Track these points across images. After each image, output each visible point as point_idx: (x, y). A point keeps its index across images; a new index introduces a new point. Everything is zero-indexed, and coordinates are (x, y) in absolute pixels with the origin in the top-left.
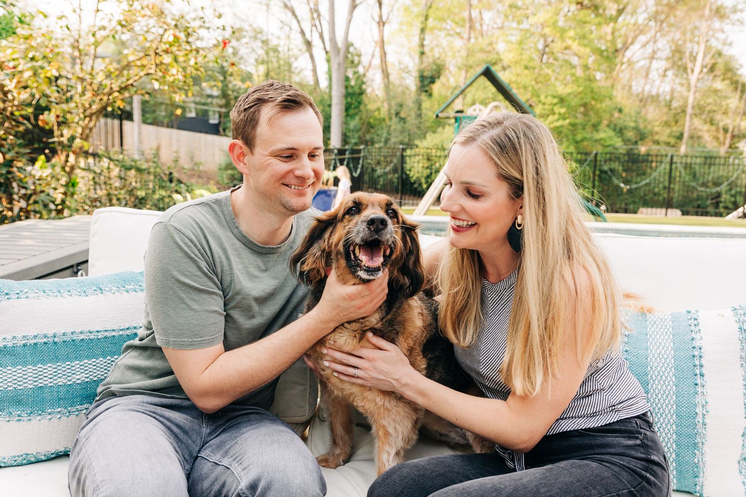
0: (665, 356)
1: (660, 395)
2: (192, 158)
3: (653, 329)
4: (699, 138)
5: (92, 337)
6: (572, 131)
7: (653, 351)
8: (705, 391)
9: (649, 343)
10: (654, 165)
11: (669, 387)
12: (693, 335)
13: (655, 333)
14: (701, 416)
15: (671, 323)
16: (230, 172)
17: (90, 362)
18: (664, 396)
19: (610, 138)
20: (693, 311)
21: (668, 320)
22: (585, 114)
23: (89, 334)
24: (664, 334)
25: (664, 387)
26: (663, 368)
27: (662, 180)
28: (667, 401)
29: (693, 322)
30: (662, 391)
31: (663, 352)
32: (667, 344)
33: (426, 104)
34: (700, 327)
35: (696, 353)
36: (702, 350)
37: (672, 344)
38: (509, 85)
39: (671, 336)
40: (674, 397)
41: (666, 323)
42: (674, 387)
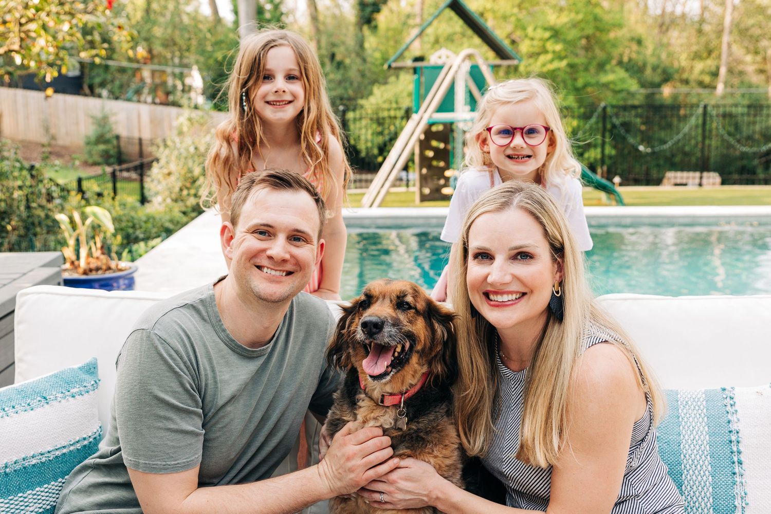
0: (700, 442)
1: (695, 487)
2: (47, 129)
3: (685, 411)
4: (741, 73)
5: (43, 460)
6: (571, 74)
7: (686, 437)
8: (743, 481)
9: (681, 427)
10: (682, 112)
11: (705, 478)
12: (730, 417)
13: (688, 415)
14: (740, 509)
15: (704, 403)
16: (102, 147)
17: (42, 489)
18: (700, 488)
19: (623, 80)
20: (728, 388)
21: (701, 399)
22: (588, 48)
23: (40, 457)
24: (698, 416)
25: (699, 477)
26: (698, 456)
27: (693, 133)
28: (703, 493)
29: (728, 401)
30: (697, 482)
31: (697, 437)
32: (701, 428)
33: (371, 42)
34: (736, 408)
35: (733, 438)
36: (740, 435)
37: (706, 428)
38: (482, 15)
39: (706, 419)
40: (711, 489)
41: (699, 403)
42: (710, 477)
